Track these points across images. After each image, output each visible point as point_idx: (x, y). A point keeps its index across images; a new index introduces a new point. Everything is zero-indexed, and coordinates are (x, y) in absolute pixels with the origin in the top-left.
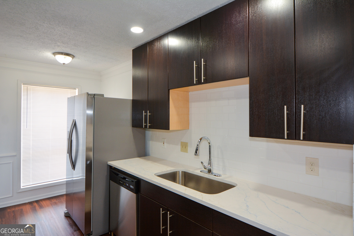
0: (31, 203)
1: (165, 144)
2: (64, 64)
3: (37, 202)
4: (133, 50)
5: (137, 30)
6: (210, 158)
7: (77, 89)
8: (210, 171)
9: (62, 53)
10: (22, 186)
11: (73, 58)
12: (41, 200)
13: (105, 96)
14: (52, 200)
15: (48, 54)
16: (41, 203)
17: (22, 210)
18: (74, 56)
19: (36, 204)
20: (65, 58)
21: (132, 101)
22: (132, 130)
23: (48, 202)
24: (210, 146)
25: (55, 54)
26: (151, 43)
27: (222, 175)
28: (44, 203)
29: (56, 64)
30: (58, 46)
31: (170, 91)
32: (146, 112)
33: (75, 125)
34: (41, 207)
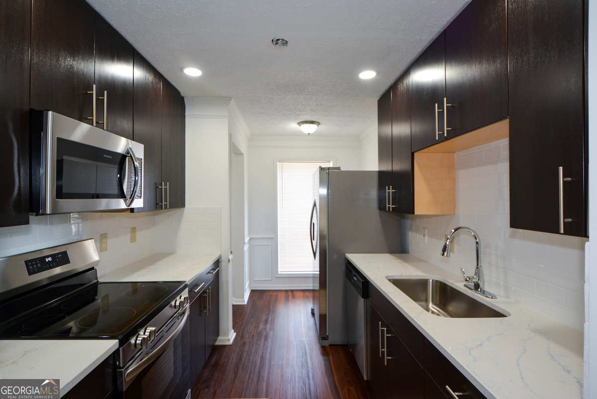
0: (286, 291)
1: (426, 237)
2: (309, 134)
3: (292, 291)
4: (378, 101)
5: (368, 75)
6: (478, 265)
7: (332, 162)
8: (477, 287)
9: (307, 122)
10: (279, 271)
11: (318, 125)
12: (296, 290)
13: (342, 169)
14: (306, 293)
15: (293, 126)
16: (295, 293)
17: (277, 295)
18: (319, 123)
19: (290, 293)
20: (309, 126)
21: (378, 173)
22: (380, 214)
23: (301, 294)
24: (477, 243)
25: (300, 123)
26: (394, 87)
27: (497, 297)
28: (297, 294)
29: (301, 134)
30: (298, 115)
31: (416, 154)
32: (389, 189)
33: (315, 205)
34: (294, 297)
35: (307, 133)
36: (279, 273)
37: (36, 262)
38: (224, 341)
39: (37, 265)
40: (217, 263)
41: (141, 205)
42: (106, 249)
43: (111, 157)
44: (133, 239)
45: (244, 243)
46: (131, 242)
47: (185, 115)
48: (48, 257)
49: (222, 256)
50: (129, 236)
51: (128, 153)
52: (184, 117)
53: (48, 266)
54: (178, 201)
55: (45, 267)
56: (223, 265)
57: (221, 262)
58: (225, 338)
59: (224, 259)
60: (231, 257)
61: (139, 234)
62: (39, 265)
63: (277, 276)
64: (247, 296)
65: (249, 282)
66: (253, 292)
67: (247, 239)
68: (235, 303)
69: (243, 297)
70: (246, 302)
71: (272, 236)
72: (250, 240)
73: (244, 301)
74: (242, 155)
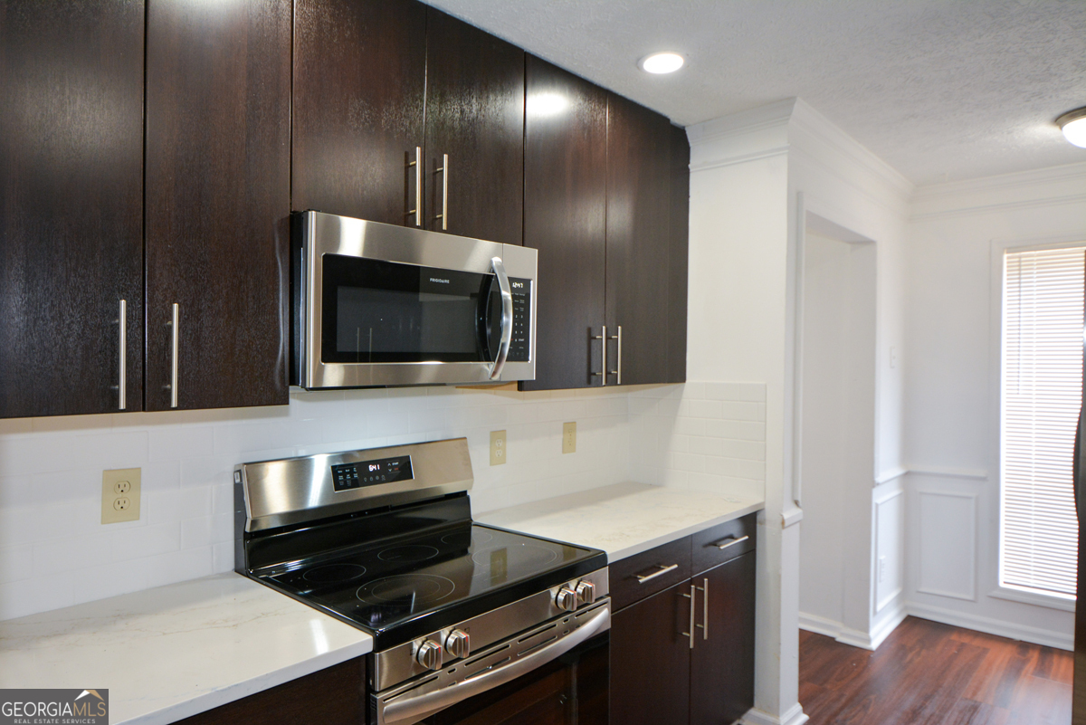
36: (1002, 585)
37: (352, 470)
39: (352, 476)
40: (745, 524)
42: (502, 460)
43: (447, 281)
44: (569, 446)
45: (874, 484)
46: (563, 452)
47: (688, 169)
48: (373, 463)
49: (767, 507)
50: (558, 439)
53: (371, 478)
55: (365, 479)
56: (767, 529)
57: (763, 523)
60: (791, 514)
62: (356, 476)
63: (995, 593)
64: (880, 630)
65: (893, 594)
66: (911, 623)
67: (887, 470)
68: (840, 639)
69: (866, 629)
70: (874, 645)
71: (981, 473)
72: (907, 474)
73: (869, 641)
74: (871, 242)
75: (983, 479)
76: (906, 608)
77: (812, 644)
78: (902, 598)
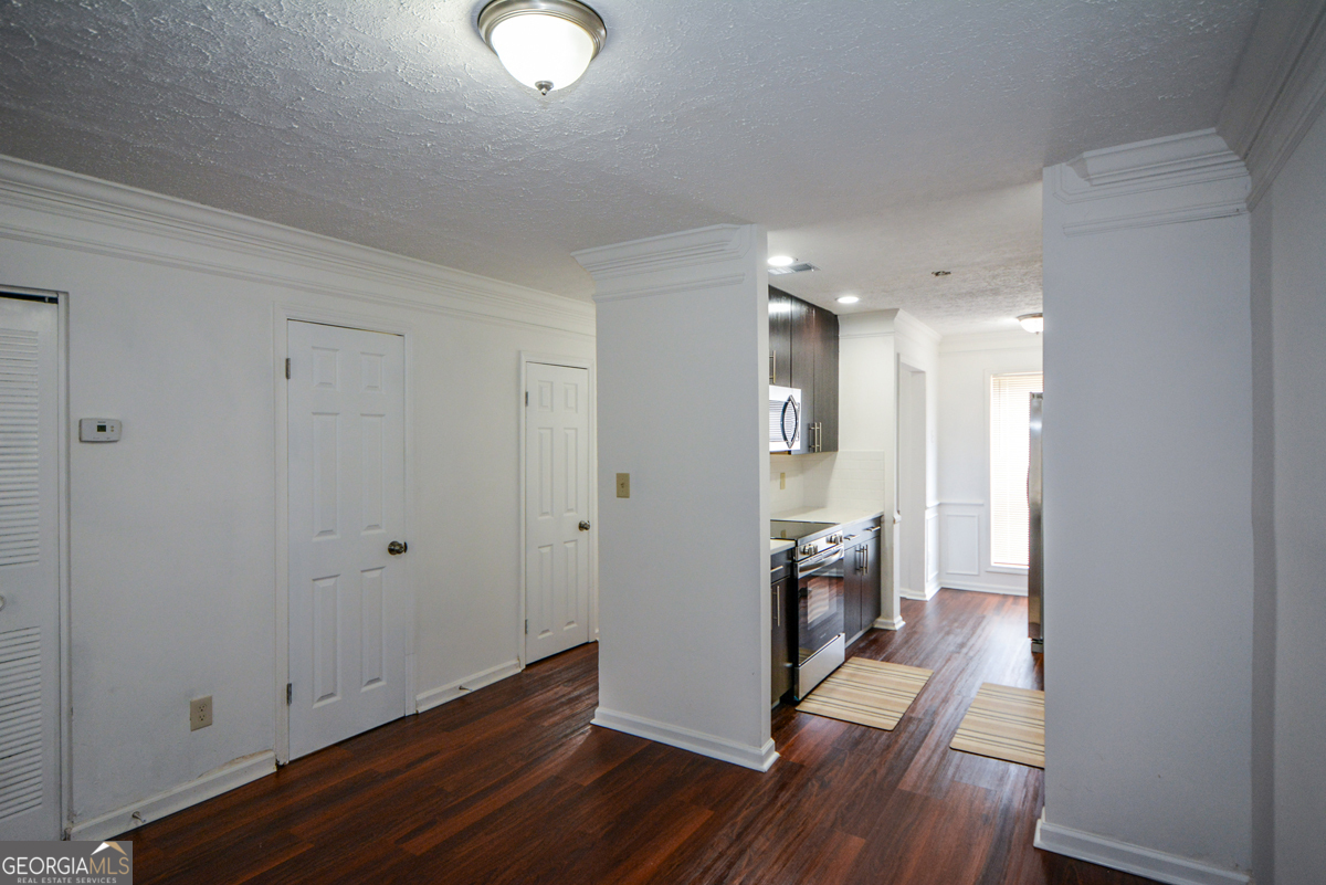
0: (1005, 596)
3: (1016, 597)
9: (1032, 315)
10: (992, 561)
17: (985, 598)
19: (1011, 598)
25: (1021, 318)
34: (1015, 603)
35: (1034, 331)
36: (993, 564)
38: (886, 624)
40: (878, 521)
41: (799, 448)
45: (926, 508)
46: (781, 489)
49: (886, 514)
50: (779, 482)
51: (789, 400)
52: (837, 338)
54: (831, 445)
56: (886, 525)
58: (890, 621)
59: (887, 518)
60: (897, 517)
61: (787, 480)
63: (990, 569)
64: (930, 591)
65: (936, 573)
66: (943, 590)
67: (931, 502)
68: (908, 597)
69: (922, 589)
70: (928, 598)
71: (981, 502)
72: (940, 505)
73: (925, 596)
74: (923, 372)
75: (982, 505)
76: (940, 584)
77: (902, 599)
78: (939, 576)
